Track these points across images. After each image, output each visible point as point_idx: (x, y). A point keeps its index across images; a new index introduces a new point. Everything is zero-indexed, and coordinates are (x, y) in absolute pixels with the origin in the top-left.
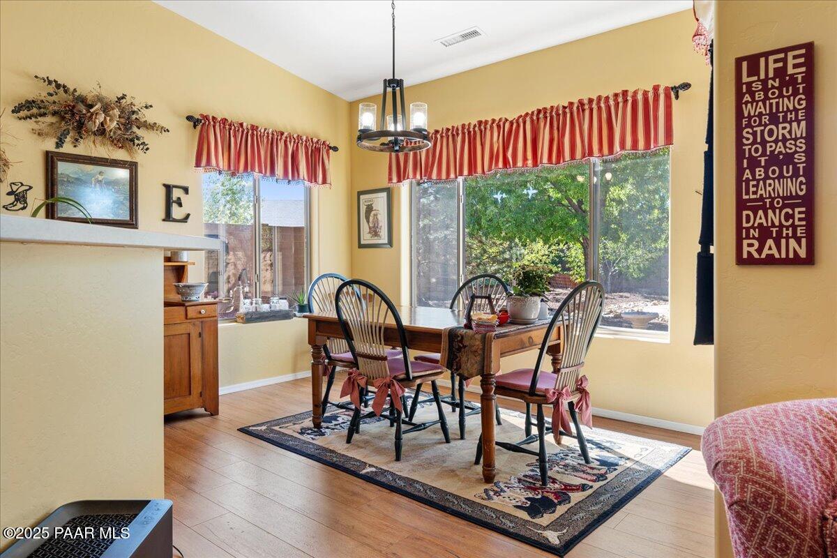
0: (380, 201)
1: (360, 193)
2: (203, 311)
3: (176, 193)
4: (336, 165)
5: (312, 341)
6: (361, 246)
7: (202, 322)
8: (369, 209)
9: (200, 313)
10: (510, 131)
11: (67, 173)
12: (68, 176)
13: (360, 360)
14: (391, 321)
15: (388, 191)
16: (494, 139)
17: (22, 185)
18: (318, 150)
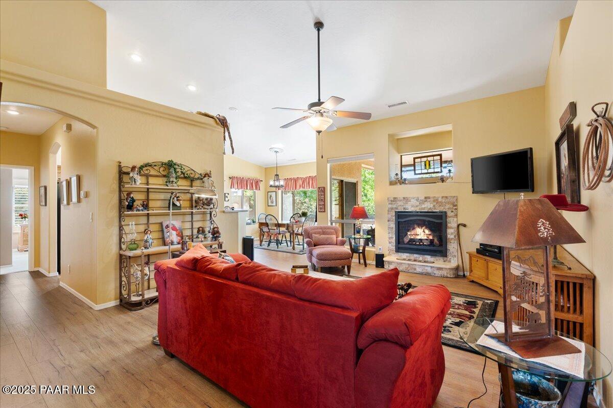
0: (273, 194)
1: (268, 192)
3: (226, 195)
4: (262, 185)
5: (260, 227)
6: (268, 206)
8: (271, 196)
10: (304, 180)
13: (271, 230)
14: (276, 222)
15: (276, 192)
16: (300, 182)
18: (258, 182)
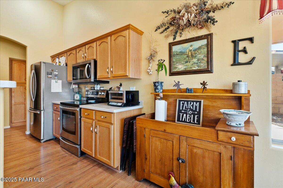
2: (234, 139)
3: (242, 44)
7: (234, 147)
9: (231, 138)
11: (176, 50)
12: (177, 52)
17: (162, 60)
